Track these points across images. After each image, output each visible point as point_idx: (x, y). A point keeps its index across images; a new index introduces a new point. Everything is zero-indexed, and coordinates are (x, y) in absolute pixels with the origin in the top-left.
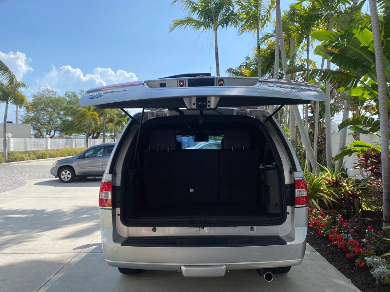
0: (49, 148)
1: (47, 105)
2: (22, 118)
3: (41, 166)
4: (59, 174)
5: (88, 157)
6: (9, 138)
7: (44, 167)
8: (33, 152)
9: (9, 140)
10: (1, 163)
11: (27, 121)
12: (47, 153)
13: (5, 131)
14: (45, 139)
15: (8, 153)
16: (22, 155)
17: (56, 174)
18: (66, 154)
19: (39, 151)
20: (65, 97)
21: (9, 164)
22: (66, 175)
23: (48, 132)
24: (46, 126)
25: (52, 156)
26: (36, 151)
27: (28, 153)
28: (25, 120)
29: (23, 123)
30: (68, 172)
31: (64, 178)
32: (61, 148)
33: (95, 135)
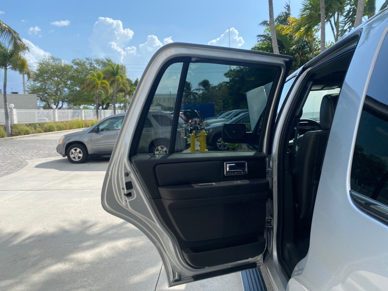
0: (57, 120)
1: (53, 74)
2: (28, 88)
3: (48, 140)
4: (67, 152)
5: (102, 130)
6: (11, 109)
7: (51, 142)
8: (39, 125)
9: (11, 112)
10: (3, 137)
11: (34, 91)
12: (54, 125)
13: (5, 101)
14: (52, 110)
15: (11, 126)
16: (27, 128)
17: (64, 153)
18: (75, 127)
19: (46, 123)
20: (72, 65)
21: (13, 139)
22: (77, 153)
23: (56, 103)
24: (53, 97)
25: (60, 128)
26: (43, 124)
27: (34, 126)
28: (32, 90)
29: (30, 93)
30: (78, 150)
31: (74, 158)
32: (70, 119)
33: (104, 106)
